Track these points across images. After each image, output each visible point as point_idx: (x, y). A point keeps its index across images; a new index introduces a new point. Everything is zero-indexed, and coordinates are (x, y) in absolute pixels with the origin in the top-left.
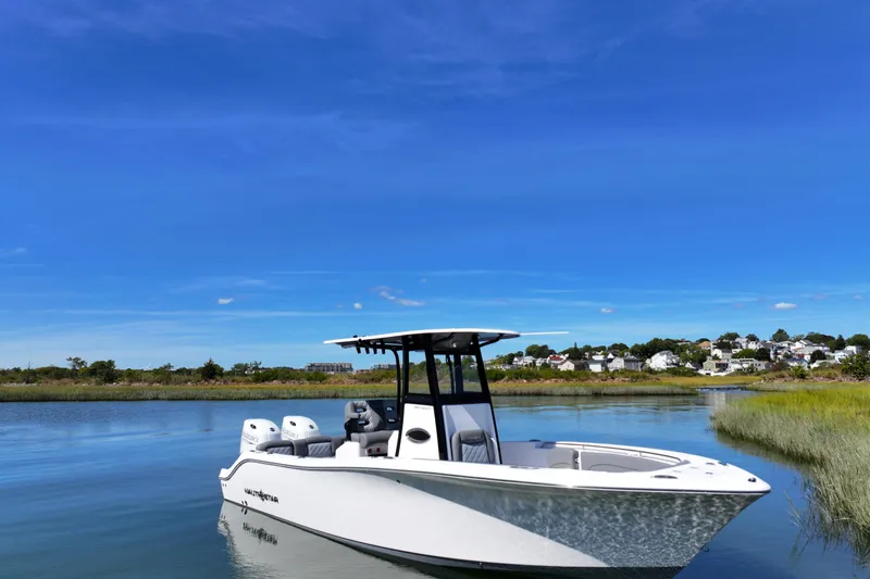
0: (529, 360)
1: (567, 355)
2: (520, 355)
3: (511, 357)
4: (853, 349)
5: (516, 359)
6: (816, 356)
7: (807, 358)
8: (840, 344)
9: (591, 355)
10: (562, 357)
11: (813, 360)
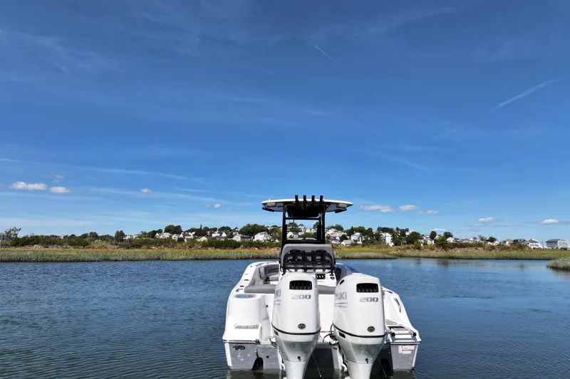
0: (167, 235)
1: (194, 233)
2: (160, 231)
3: (154, 233)
4: (358, 234)
5: (157, 234)
6: (343, 238)
7: (338, 238)
8: (351, 232)
9: (211, 233)
10: (190, 234)
11: (341, 240)
